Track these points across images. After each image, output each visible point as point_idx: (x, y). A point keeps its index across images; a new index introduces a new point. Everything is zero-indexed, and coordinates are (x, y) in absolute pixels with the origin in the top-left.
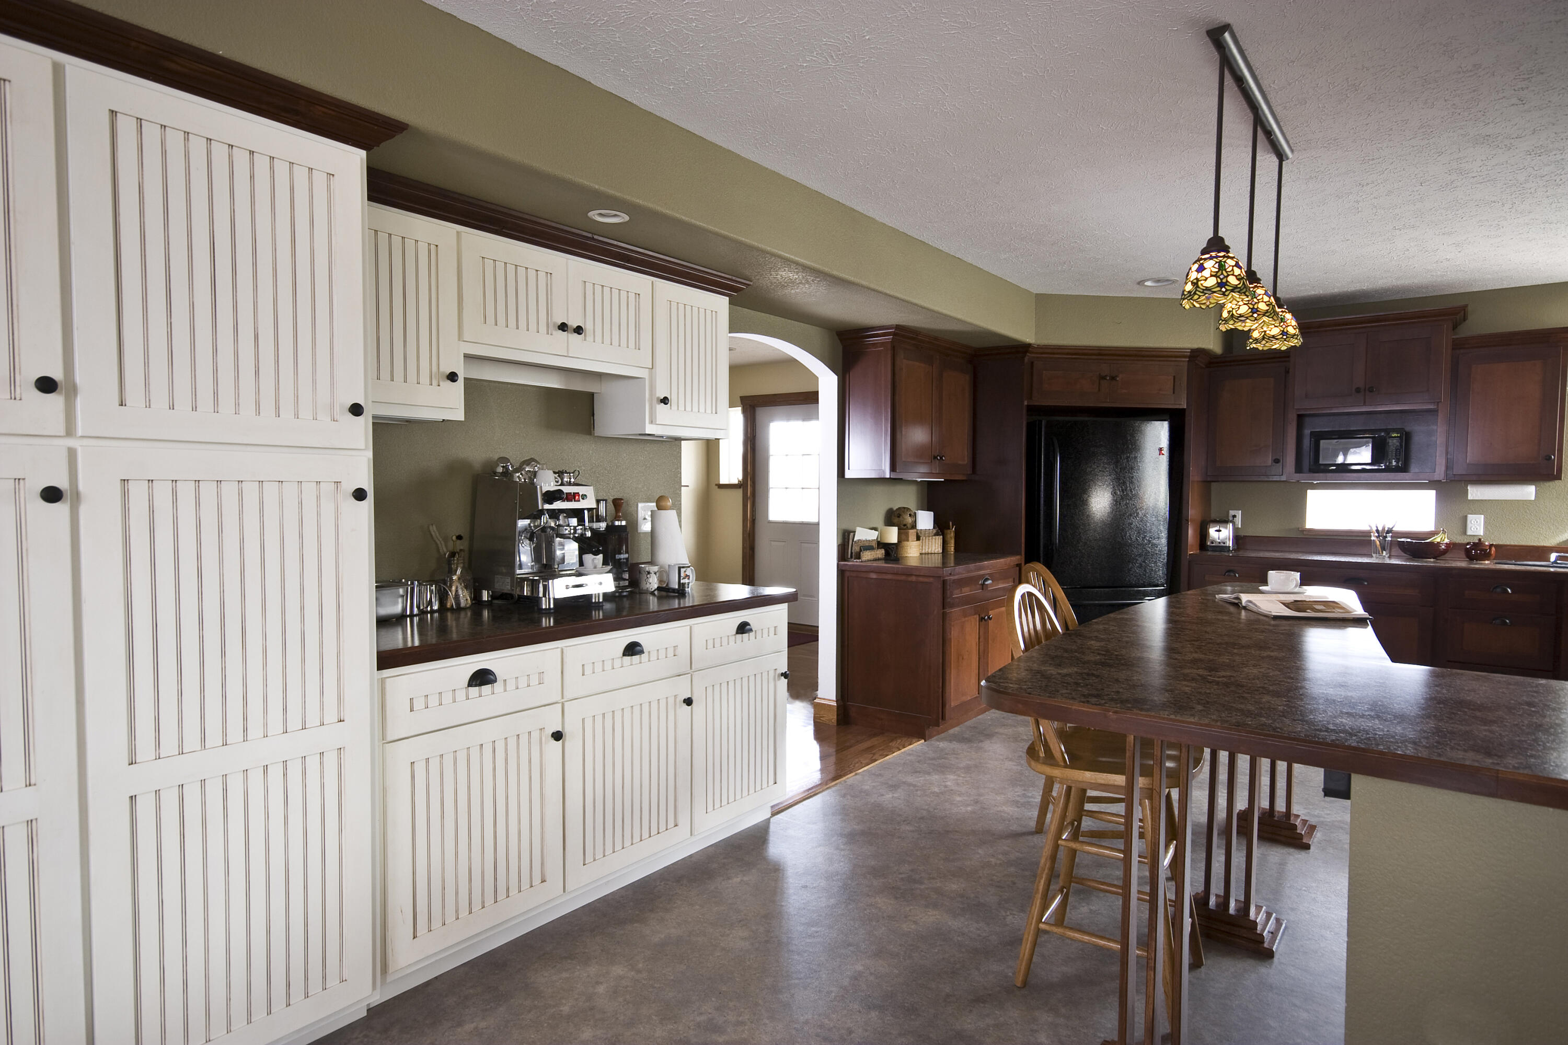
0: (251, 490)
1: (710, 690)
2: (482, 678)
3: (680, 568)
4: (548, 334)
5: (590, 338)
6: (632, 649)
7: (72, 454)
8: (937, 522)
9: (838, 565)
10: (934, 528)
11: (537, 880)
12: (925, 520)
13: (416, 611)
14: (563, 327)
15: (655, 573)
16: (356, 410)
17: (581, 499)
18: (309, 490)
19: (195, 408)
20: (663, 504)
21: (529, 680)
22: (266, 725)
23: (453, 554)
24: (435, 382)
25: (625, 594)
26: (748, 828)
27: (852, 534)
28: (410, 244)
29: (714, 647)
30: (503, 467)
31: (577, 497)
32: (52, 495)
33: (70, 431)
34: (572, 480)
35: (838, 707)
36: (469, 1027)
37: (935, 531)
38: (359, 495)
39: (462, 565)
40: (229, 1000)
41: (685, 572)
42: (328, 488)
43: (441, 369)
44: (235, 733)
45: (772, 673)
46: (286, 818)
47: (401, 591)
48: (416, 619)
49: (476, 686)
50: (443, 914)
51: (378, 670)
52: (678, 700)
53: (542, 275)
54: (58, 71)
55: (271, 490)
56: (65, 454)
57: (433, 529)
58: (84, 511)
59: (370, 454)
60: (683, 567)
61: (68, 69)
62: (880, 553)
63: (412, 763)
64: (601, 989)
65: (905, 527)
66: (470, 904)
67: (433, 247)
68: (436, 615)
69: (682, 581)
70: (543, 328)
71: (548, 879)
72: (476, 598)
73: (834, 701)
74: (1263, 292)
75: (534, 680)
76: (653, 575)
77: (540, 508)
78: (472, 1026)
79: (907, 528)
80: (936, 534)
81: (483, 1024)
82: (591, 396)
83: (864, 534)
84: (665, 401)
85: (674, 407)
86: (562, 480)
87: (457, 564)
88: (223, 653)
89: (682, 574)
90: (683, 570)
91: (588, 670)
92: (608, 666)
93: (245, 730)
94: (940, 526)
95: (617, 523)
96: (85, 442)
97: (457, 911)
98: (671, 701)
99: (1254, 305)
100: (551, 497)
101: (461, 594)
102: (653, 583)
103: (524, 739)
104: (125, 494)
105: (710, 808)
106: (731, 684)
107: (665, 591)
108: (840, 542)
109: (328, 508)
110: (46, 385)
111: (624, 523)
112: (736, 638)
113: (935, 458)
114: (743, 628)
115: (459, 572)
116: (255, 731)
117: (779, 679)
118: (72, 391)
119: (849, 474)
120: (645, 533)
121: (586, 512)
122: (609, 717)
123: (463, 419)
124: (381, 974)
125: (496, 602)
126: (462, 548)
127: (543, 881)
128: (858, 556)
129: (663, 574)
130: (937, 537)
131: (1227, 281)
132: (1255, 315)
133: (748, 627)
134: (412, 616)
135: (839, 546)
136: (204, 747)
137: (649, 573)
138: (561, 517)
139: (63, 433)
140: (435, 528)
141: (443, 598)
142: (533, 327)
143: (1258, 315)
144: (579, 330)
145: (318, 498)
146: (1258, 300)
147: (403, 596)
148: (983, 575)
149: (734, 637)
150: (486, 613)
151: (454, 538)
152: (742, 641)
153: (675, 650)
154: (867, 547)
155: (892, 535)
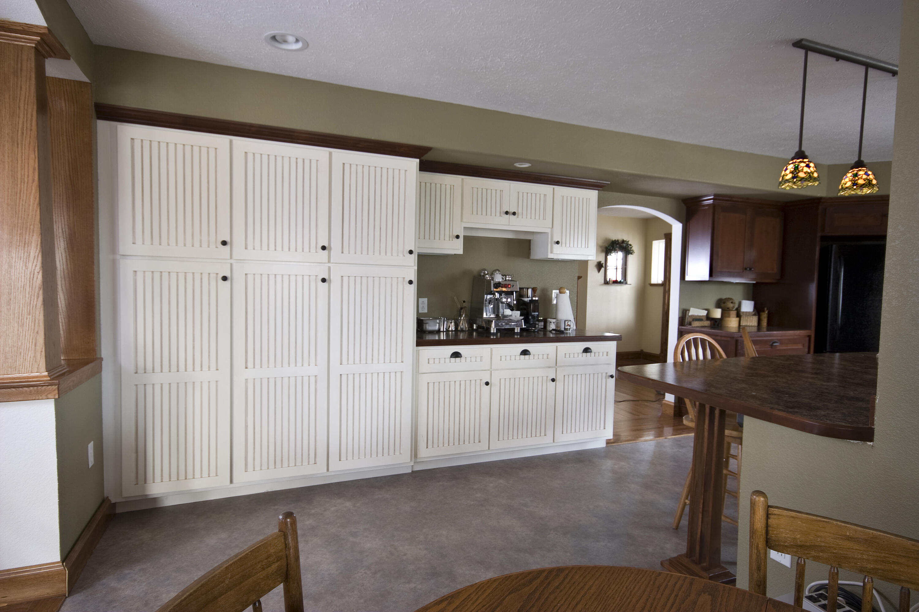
0: (377, 280)
1: (566, 377)
2: (456, 355)
3: (565, 321)
4: (500, 216)
5: (520, 217)
6: (525, 353)
7: (329, 268)
8: (755, 307)
9: (679, 329)
10: (754, 311)
11: (477, 441)
12: (747, 306)
13: (445, 330)
14: (507, 213)
15: (554, 323)
16: (411, 252)
17: (511, 287)
18: (395, 280)
19: (362, 253)
20: (562, 291)
21: (476, 359)
22: (378, 359)
23: (461, 308)
24: (451, 239)
25: (536, 331)
26: (592, 449)
27: (688, 312)
28: (443, 186)
29: (570, 357)
30: (483, 273)
31: (509, 286)
32: (324, 280)
33: (329, 261)
34: (510, 279)
35: (675, 406)
36: (441, 483)
37: (753, 313)
38: (411, 282)
39: (465, 313)
40: (365, 447)
41: (568, 323)
42: (400, 280)
43: (454, 234)
44: (369, 361)
45: (604, 375)
46: (384, 392)
47: (438, 321)
48: (445, 333)
49: (453, 358)
50: (438, 443)
51: (416, 346)
52: (548, 379)
53: (498, 192)
54: (330, 154)
55: (383, 280)
56: (327, 268)
57: (455, 298)
58: (332, 285)
59: (416, 268)
60: (567, 321)
61: (333, 153)
62: (707, 323)
63: (428, 383)
64: (491, 485)
65: (728, 309)
66: (449, 442)
67: (452, 187)
68: (454, 332)
69: (566, 327)
70: (498, 214)
71: (481, 441)
72: (471, 326)
73: (672, 403)
74: (864, 173)
75: (478, 359)
76: (552, 324)
77: (492, 290)
78: (442, 483)
79: (730, 310)
80: (755, 315)
81: (446, 484)
82: (529, 241)
83: (694, 312)
84: (558, 243)
85: (564, 245)
86: (506, 278)
87: (463, 312)
88: (367, 334)
89: (566, 324)
90: (566, 322)
91: (503, 358)
92: (513, 358)
93: (372, 360)
94: (758, 310)
95: (534, 299)
96: (333, 265)
97: (443, 443)
98: (545, 378)
99: (855, 181)
100: (498, 285)
101: (463, 325)
102: (552, 326)
103: (473, 382)
104: (342, 280)
105: (565, 432)
106: (579, 377)
107: (558, 331)
108: (681, 315)
109: (400, 287)
110: (324, 248)
111: (537, 299)
112: (582, 355)
113: (746, 269)
114: (587, 350)
115: (464, 316)
116: (375, 361)
117: (608, 378)
118: (330, 249)
119: (688, 278)
120: (554, 304)
121: (514, 293)
122: (512, 380)
123: (462, 253)
124: (414, 458)
125: (480, 330)
126: (466, 306)
127: (479, 442)
128: (690, 324)
129: (558, 324)
130: (754, 317)
131: (798, 176)
132: (855, 187)
133: (590, 350)
134: (443, 332)
135: (679, 318)
136: (360, 363)
137: (551, 322)
138: (503, 295)
139: (327, 262)
140: (456, 297)
141: (457, 325)
142: (493, 214)
143: (857, 187)
144: (514, 214)
145: (397, 283)
146: (858, 178)
147: (438, 323)
148: (772, 340)
149: (581, 354)
150: (475, 333)
151: (462, 302)
152: (586, 356)
153: (547, 356)
154: (698, 319)
155: (717, 314)
